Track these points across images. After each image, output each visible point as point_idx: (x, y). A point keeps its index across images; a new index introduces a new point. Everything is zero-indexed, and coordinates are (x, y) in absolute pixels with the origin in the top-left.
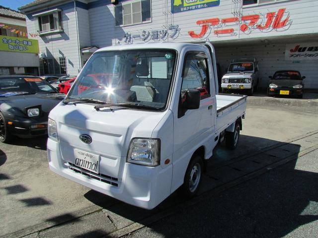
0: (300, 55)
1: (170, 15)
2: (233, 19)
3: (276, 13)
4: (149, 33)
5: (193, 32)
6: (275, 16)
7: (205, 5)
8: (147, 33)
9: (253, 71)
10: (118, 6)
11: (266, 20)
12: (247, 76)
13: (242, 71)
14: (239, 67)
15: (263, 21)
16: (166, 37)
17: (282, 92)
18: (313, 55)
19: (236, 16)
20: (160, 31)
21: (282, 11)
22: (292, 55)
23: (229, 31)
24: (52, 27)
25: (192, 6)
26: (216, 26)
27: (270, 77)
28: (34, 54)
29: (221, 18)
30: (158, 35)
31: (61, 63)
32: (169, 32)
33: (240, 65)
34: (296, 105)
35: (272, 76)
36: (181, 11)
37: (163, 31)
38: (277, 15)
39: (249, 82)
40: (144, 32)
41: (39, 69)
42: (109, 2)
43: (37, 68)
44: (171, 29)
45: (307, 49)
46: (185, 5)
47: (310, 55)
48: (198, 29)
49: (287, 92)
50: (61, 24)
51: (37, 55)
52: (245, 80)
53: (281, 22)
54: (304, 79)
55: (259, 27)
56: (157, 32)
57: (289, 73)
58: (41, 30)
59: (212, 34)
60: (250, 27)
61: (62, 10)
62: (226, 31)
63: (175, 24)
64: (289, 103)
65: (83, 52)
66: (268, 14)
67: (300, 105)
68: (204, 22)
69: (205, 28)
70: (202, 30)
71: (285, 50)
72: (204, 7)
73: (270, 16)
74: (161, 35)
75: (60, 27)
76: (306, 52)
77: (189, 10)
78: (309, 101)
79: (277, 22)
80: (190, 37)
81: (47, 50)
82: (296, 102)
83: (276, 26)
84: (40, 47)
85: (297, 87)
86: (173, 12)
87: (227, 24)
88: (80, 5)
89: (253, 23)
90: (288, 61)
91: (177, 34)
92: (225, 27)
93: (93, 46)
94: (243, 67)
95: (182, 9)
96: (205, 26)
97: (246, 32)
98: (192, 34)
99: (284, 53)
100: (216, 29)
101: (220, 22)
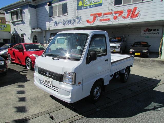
0: (149, 33)
1: (77, 11)
2: (110, 13)
3: (133, 10)
4: (66, 21)
5: (89, 20)
6: (132, 11)
7: (95, 6)
8: (65, 21)
9: (122, 42)
10: (50, 6)
11: (127, 13)
12: (118, 44)
13: (116, 42)
14: (114, 39)
15: (125, 14)
16: (75, 23)
17: (136, 54)
18: (156, 33)
19: (111, 11)
20: (72, 20)
21: (136, 9)
22: (145, 34)
23: (108, 20)
24: (17, 18)
25: (88, 6)
26: (100, 17)
27: (131, 45)
28: (8, 32)
29: (103, 12)
30: (70, 22)
31: (21, 37)
32: (76, 20)
33: (115, 38)
34: (143, 62)
35: (133, 44)
36: (82, 9)
37: (73, 20)
38: (133, 11)
39: (119, 48)
40: (64, 20)
41: (11, 40)
42: (46, 5)
43: (9, 39)
44: (77, 19)
45: (153, 30)
46: (84, 5)
47: (154, 33)
48: (91, 19)
49: (139, 54)
50: (21, 16)
51: (10, 32)
52: (117, 47)
53: (135, 14)
54: (150, 47)
55: (123, 17)
56: (70, 20)
57: (141, 43)
58: (12, 19)
59: (99, 21)
60: (118, 17)
61: (22, 9)
62: (106, 20)
63: (79, 16)
64: (140, 60)
65: (32, 31)
66: (128, 10)
67: (146, 61)
68: (94, 15)
69: (95, 18)
70: (93, 19)
71: (141, 30)
72: (94, 7)
73: (129, 11)
74: (72, 22)
75: (21, 18)
76: (152, 32)
77: (87, 8)
78: (151, 59)
79: (133, 15)
80: (87, 23)
81: (15, 30)
82: (143, 60)
83: (132, 17)
84: (11, 28)
85: (145, 51)
86: (78, 9)
87: (106, 16)
88: (31, 6)
89: (120, 15)
90: (142, 36)
91: (80, 21)
92: (105, 17)
93: (38, 28)
94: (117, 40)
95: (83, 8)
96: (95, 17)
97: (117, 20)
98: (88, 21)
99: (140, 32)
100: (100, 19)
101: (103, 15)
